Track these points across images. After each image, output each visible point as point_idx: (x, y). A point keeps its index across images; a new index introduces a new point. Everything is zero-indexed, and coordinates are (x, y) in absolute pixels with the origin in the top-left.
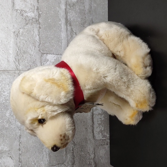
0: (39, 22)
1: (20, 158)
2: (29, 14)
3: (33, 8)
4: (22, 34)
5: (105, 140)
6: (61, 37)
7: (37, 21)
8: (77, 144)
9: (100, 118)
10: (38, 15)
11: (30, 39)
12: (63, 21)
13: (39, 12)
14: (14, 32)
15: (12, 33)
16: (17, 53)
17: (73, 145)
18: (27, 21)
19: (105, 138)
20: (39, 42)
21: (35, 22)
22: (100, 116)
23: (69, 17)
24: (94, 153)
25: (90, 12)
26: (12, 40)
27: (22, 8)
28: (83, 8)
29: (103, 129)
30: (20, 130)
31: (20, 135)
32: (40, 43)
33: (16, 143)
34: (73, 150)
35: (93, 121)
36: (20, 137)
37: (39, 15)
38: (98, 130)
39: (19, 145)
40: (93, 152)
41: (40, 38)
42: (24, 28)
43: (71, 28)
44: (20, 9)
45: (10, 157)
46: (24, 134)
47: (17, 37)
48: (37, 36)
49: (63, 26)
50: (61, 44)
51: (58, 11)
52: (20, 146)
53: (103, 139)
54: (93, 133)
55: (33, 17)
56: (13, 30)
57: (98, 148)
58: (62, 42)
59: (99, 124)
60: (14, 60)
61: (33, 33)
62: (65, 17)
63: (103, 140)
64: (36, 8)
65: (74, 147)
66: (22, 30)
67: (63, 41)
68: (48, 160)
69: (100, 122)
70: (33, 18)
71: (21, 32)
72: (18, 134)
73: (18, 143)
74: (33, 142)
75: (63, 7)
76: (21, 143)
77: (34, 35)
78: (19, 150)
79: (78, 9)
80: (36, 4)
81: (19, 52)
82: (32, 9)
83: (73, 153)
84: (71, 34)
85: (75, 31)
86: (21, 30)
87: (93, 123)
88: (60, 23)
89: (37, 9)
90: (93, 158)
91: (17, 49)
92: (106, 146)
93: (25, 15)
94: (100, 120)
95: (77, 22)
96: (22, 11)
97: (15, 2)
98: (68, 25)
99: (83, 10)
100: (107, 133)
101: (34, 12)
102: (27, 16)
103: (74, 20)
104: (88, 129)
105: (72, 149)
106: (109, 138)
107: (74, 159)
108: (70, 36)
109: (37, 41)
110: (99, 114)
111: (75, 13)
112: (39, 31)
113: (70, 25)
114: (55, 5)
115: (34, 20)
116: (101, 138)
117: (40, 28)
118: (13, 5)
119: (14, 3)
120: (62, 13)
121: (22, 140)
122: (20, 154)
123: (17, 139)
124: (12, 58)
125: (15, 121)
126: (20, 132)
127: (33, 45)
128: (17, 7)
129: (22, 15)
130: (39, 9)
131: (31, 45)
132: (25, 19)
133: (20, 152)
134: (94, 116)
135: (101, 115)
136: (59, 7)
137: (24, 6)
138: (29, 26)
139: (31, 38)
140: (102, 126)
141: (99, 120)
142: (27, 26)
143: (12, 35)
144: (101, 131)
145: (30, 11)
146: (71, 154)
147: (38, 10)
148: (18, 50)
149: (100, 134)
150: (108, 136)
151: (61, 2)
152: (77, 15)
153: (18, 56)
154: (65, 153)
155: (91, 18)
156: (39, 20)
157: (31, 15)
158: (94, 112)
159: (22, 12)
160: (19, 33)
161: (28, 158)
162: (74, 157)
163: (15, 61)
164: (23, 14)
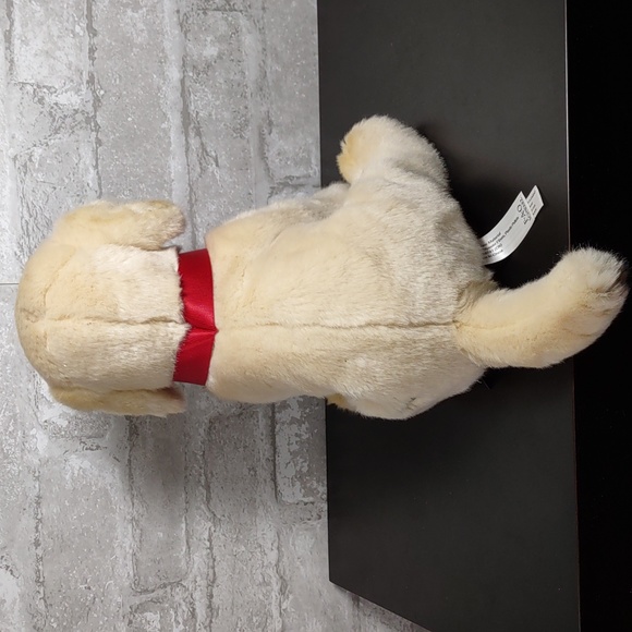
0: (96, 124)
1: (39, 571)
2: (63, 99)
3: (76, 78)
4: (40, 165)
5: (313, 503)
6: (170, 173)
7: (88, 120)
8: (223, 518)
9: (296, 435)
10: (92, 102)
11: (67, 181)
12: (175, 120)
13: (94, 92)
14: (15, 159)
15: (7, 160)
16: (25, 228)
17: (210, 524)
18: (58, 121)
19: (311, 499)
20: (97, 188)
21: (84, 125)
22: (295, 427)
23: (193, 108)
24: (278, 548)
25: (261, 90)
26: (9, 184)
27: (39, 78)
28: (237, 77)
29: (305, 469)
30: (38, 478)
31: (39, 497)
32: (101, 193)
33: (28, 522)
34: (210, 540)
35: (273, 444)
36: (38, 503)
37: (97, 101)
38: (291, 471)
39: (37, 528)
40: (276, 545)
41: (99, 178)
42: (47, 145)
43: (202, 144)
44: (33, 81)
45: (8, 567)
46: (51, 491)
47: (25, 173)
48: (92, 170)
49: (175, 137)
50: (170, 195)
51: (159, 89)
52: (37, 531)
53: (306, 500)
54: (275, 483)
55: (76, 108)
56: (11, 150)
57: (291, 528)
58: (171, 190)
59: (294, 454)
60: (16, 249)
61: (76, 161)
62: (180, 106)
63: (306, 504)
64: (85, 77)
65: (213, 529)
66: (40, 151)
67: (174, 187)
68: (131, 573)
69: (295, 447)
70: (76, 111)
71: (36, 158)
72: (32, 494)
73: (33, 523)
74: (80, 517)
75: (174, 74)
76: (40, 520)
77: (81, 166)
78: (37, 544)
79: (222, 81)
80: (86, 65)
81: (31, 222)
82: (72, 81)
83: (211, 548)
84: (200, 164)
85: (213, 154)
86: (38, 152)
87: (275, 449)
88: (163, 126)
89: (88, 82)
90: (274, 562)
91: (25, 212)
92: (315, 523)
93: (50, 99)
94: (298, 439)
95: (221, 121)
96: (38, 87)
97: (15, 59)
98: (192, 134)
99: (239, 85)
100: (318, 482)
101: (78, 91)
102: (56, 104)
103: (210, 115)
104: (259, 471)
105: (206, 536)
106: (325, 496)
107: (213, 568)
108: (199, 170)
109: (91, 185)
110: (293, 421)
111: (213, 93)
112: (95, 152)
113: (199, 134)
114: (147, 68)
115: (79, 117)
116: (300, 497)
117: (99, 142)
118: (11, 69)
119: (12, 61)
120: (171, 95)
121: (44, 511)
122: (40, 559)
123: (27, 507)
124: (8, 244)
125: (23, 450)
126: (37, 486)
127: (78, 199)
128: (23, 75)
129: (41, 101)
130: (96, 81)
131: (70, 201)
132: (50, 113)
133: (40, 552)
134: (278, 427)
135: (300, 422)
136: (162, 74)
137: (45, 72)
138: (63, 138)
139: (71, 175)
140: (301, 460)
141: (294, 439)
142: (58, 136)
143: (9, 167)
144: (300, 476)
145: (67, 87)
146: (205, 552)
147: (93, 84)
148: (27, 217)
149: (298, 484)
150: (323, 489)
151: (166, 57)
152: (218, 99)
153: (28, 236)
154: (184, 549)
155: (264, 109)
156: (95, 116)
157: (69, 99)
158: (278, 415)
159: (39, 92)
160: (30, 160)
161: (66, 570)
162: (214, 560)
163: (18, 253)
164: (43, 98)
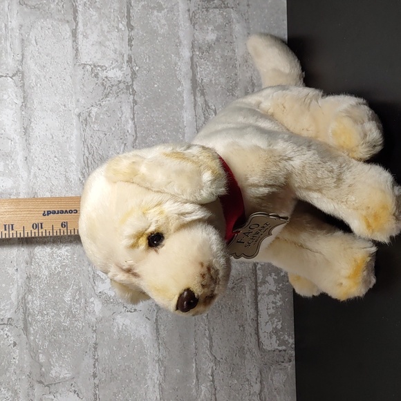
0: (133, 90)
1: (96, 394)
2: (111, 74)
3: (120, 60)
4: (96, 119)
5: (285, 351)
6: (183, 121)
7: (128, 87)
8: (221, 360)
9: (273, 302)
10: (130, 75)
11: (113, 129)
12: (187, 85)
13: (132, 68)
14: (79, 115)
15: (74, 116)
16: (86, 162)
17: (212, 364)
18: (107, 89)
19: (284, 348)
20: (134, 134)
21: (125, 91)
22: (272, 297)
23: (199, 76)
24: (261, 382)
25: (247, 62)
26: (76, 132)
27: (95, 60)
28: (230, 54)
29: (279, 327)
30: (95, 331)
31: (96, 344)
32: (137, 136)
33: (88, 361)
34: (212, 375)
35: (257, 309)
36: (95, 348)
37: (134, 74)
38: (269, 328)
39: (94, 365)
40: (259, 380)
41: (135, 127)
42: (101, 105)
43: (205, 101)
44: (91, 63)
45: (75, 391)
46: (104, 341)
47: (86, 125)
48: (130, 121)
49: (187, 97)
50: (183, 137)
51: (176, 64)
52: (95, 367)
53: (280, 348)
54: (258, 336)
55: (120, 79)
56: (77, 110)
57: (270, 368)
58: (184, 133)
59: (271, 316)
60: (80, 176)
61: (120, 116)
62: (190, 75)
63: (280, 351)
64: (126, 58)
65: (214, 368)
66: (96, 109)
67: (186, 131)
68: (158, 397)
69: (272, 311)
70: (120, 82)
71: (93, 114)
72: (91, 342)
73: (92, 362)
74: (123, 358)
75: (186, 53)
76: (97, 360)
77: (123, 119)
78: (95, 376)
79: (219, 57)
80: (126, 50)
81: (90, 158)
82: (117, 61)
83: (213, 381)
84: (204, 114)
85: (213, 107)
86: (94, 110)
87: (258, 312)
88: (179, 89)
89: (127, 62)
90: (258, 392)
91: (86, 151)
92: (287, 365)
93: (102, 74)
94: (274, 305)
95: (219, 85)
96: (95, 66)
97: (79, 48)
98: (198, 94)
99: (231, 59)
100: (289, 336)
101: (121, 68)
102: (106, 77)
103: (211, 81)
104: (247, 327)
105: (210, 372)
106: (293, 346)
107: (215, 395)
108: (203, 119)
109: (130, 131)
110: (271, 292)
111: (213, 65)
112: (133, 109)
113: (203, 94)
114: (168, 51)
115: (122, 86)
116: (275, 346)
117: (135, 102)
118: (76, 55)
119: (77, 50)
120: (184, 68)
121: (99, 354)
122: (96, 386)
123: (88, 351)
124: (75, 173)
125: (85, 312)
126: (95, 336)
127: (121, 141)
128: (84, 59)
129: (96, 76)
130: (133, 60)
131: (115, 142)
132: (103, 84)
133: (97, 381)
134: (259, 296)
135: (275, 294)
136: (178, 54)
137: (99, 56)
138: (111, 100)
139: (117, 125)
140: (276, 320)
141: (271, 305)
142: (108, 99)
143: (75, 121)
144: (276, 331)
145: (113, 66)
146: (209, 384)
147: (131, 63)
148: (87, 154)
149: (274, 337)
150: (292, 341)
151: (180, 42)
152: (216, 69)
153: (88, 167)
154: (195, 381)
155: (249, 75)
156: (132, 84)
157: (115, 74)
158: (259, 289)
159: (95, 70)
160: (89, 116)
161: (115, 394)
162: (216, 389)
163: (82, 179)
164: (98, 74)
